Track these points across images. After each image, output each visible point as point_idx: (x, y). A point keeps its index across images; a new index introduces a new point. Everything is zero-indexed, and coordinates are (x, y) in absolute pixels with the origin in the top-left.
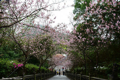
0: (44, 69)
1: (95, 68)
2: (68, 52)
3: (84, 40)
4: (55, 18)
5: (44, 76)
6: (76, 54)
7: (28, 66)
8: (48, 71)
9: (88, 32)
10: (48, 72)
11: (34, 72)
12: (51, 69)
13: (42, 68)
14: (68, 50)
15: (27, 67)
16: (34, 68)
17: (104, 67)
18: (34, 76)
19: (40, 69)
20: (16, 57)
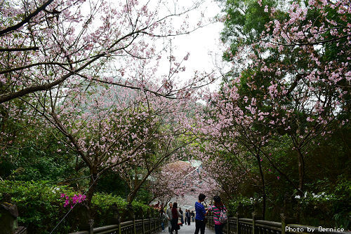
0: (141, 208)
1: (298, 197)
2: (207, 154)
3: (262, 118)
4: (186, 59)
5: (142, 226)
6: (231, 159)
7: (97, 198)
8: (152, 211)
9: (273, 93)
10: (153, 216)
11: (116, 217)
12: (157, 205)
13: (135, 203)
14: (207, 149)
15: (97, 203)
16: (115, 204)
17: (323, 193)
18: (118, 227)
19: (129, 206)
20: (59, 175)
